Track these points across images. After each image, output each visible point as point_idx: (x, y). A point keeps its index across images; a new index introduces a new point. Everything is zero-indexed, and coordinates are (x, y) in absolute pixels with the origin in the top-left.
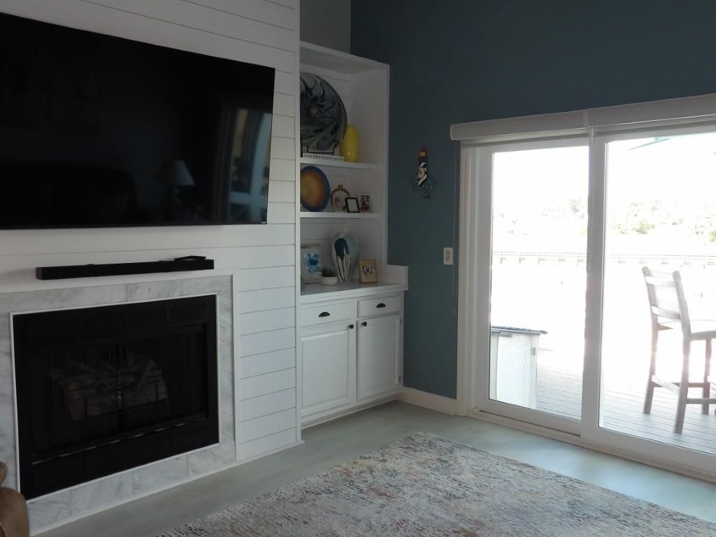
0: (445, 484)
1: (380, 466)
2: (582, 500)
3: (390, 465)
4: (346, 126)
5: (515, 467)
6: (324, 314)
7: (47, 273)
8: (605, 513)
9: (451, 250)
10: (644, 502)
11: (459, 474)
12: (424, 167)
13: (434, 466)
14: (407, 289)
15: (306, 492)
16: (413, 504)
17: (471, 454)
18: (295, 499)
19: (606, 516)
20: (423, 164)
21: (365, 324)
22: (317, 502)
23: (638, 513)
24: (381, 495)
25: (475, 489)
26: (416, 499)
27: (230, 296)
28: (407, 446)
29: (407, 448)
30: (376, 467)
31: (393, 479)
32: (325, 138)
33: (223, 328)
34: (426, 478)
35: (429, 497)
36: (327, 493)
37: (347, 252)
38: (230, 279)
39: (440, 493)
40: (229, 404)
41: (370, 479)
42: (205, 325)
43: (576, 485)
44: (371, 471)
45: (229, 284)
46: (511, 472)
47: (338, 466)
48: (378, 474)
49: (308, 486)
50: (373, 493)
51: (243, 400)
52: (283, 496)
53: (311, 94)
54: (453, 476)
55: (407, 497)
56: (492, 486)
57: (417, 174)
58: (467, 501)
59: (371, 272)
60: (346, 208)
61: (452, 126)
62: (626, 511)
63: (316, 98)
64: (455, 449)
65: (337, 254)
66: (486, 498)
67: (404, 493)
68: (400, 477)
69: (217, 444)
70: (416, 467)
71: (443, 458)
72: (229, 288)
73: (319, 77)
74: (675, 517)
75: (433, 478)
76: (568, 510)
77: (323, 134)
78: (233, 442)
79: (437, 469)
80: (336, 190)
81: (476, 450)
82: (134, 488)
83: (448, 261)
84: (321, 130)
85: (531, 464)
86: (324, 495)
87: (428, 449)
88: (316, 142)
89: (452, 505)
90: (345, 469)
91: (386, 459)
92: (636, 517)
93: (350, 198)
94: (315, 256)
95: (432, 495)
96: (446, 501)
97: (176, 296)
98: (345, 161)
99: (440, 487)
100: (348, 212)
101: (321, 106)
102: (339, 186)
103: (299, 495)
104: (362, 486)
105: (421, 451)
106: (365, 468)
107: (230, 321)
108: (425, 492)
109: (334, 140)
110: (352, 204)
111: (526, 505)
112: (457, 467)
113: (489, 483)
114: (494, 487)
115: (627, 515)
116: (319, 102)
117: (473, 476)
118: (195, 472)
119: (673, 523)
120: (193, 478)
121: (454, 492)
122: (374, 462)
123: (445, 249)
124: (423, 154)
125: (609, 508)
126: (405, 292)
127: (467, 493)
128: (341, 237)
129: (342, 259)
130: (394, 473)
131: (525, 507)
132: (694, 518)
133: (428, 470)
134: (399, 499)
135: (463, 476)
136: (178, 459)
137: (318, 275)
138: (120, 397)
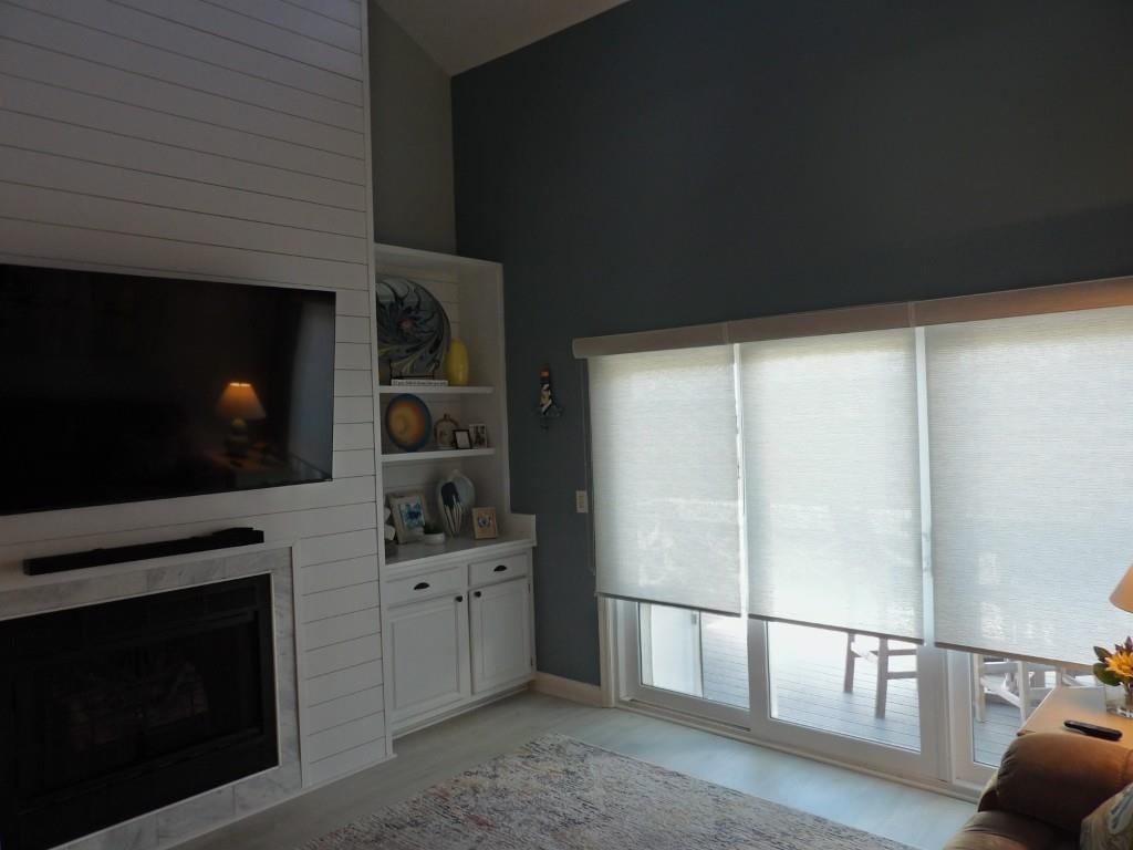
0: (565, 805)
1: (487, 783)
2: (734, 818)
3: (500, 783)
4: (449, 341)
5: (660, 777)
6: (422, 586)
7: (37, 566)
8: (758, 833)
9: (585, 493)
10: (810, 815)
11: (586, 790)
12: (548, 389)
13: (556, 781)
14: (535, 544)
15: (387, 826)
16: (518, 835)
17: (608, 761)
18: (369, 837)
19: (758, 837)
20: (546, 386)
21: (478, 594)
22: (397, 840)
23: (798, 831)
24: (481, 824)
25: (603, 810)
26: (525, 828)
27: (289, 574)
28: (527, 754)
29: (528, 757)
30: (481, 786)
31: (500, 800)
32: (421, 358)
33: (281, 616)
34: (544, 797)
35: (542, 823)
36: (412, 826)
37: (458, 500)
38: (288, 553)
39: (556, 818)
40: (292, 713)
41: (472, 803)
42: (256, 614)
43: (731, 798)
44: (476, 792)
45: (288, 558)
46: (653, 783)
47: (433, 787)
48: (483, 795)
49: (389, 818)
50: (472, 823)
51: (310, 707)
52: (355, 832)
53: (402, 304)
54: (578, 793)
55: (513, 826)
56: (625, 804)
57: (540, 400)
58: (589, 827)
59: (489, 525)
60: (455, 445)
61: (574, 342)
62: (785, 829)
63: (409, 310)
64: (589, 755)
65: (445, 503)
66: (615, 823)
67: (511, 821)
68: (511, 797)
69: (276, 768)
70: (534, 783)
71: (572, 769)
72: (288, 564)
73: (412, 283)
74: (843, 834)
75: (552, 795)
76: (713, 832)
77: (419, 353)
78: (297, 763)
79: (561, 785)
80: (441, 421)
81: (615, 755)
82: (159, 837)
83: (582, 509)
84: (415, 350)
85: (681, 772)
86: (409, 829)
87: (555, 757)
88: (409, 365)
89: (568, 834)
90: (442, 790)
91: (498, 773)
92: (795, 837)
93: (459, 431)
94: (416, 507)
95: (546, 821)
96: (562, 829)
97: (216, 579)
98: (449, 385)
99: (559, 809)
100: (457, 448)
101: (416, 319)
102: (445, 416)
103: (375, 830)
104: (460, 814)
105: (545, 760)
106: (468, 788)
107: (289, 605)
108: (538, 816)
109: (434, 360)
110: (462, 438)
111: (662, 828)
112: (586, 780)
113: (622, 800)
114: (627, 806)
115: (784, 834)
116: (413, 313)
117: (604, 793)
118: (244, 807)
119: (838, 841)
120: (241, 816)
121: (575, 816)
122: (481, 778)
123: (578, 493)
124: (546, 374)
125: (764, 827)
126: (534, 548)
127: (592, 816)
128: (450, 480)
129: (451, 508)
130: (503, 793)
131: (660, 831)
132: (865, 834)
133: (548, 786)
134: (502, 829)
135: (591, 793)
136: (219, 792)
137: (419, 531)
138: (141, 716)
